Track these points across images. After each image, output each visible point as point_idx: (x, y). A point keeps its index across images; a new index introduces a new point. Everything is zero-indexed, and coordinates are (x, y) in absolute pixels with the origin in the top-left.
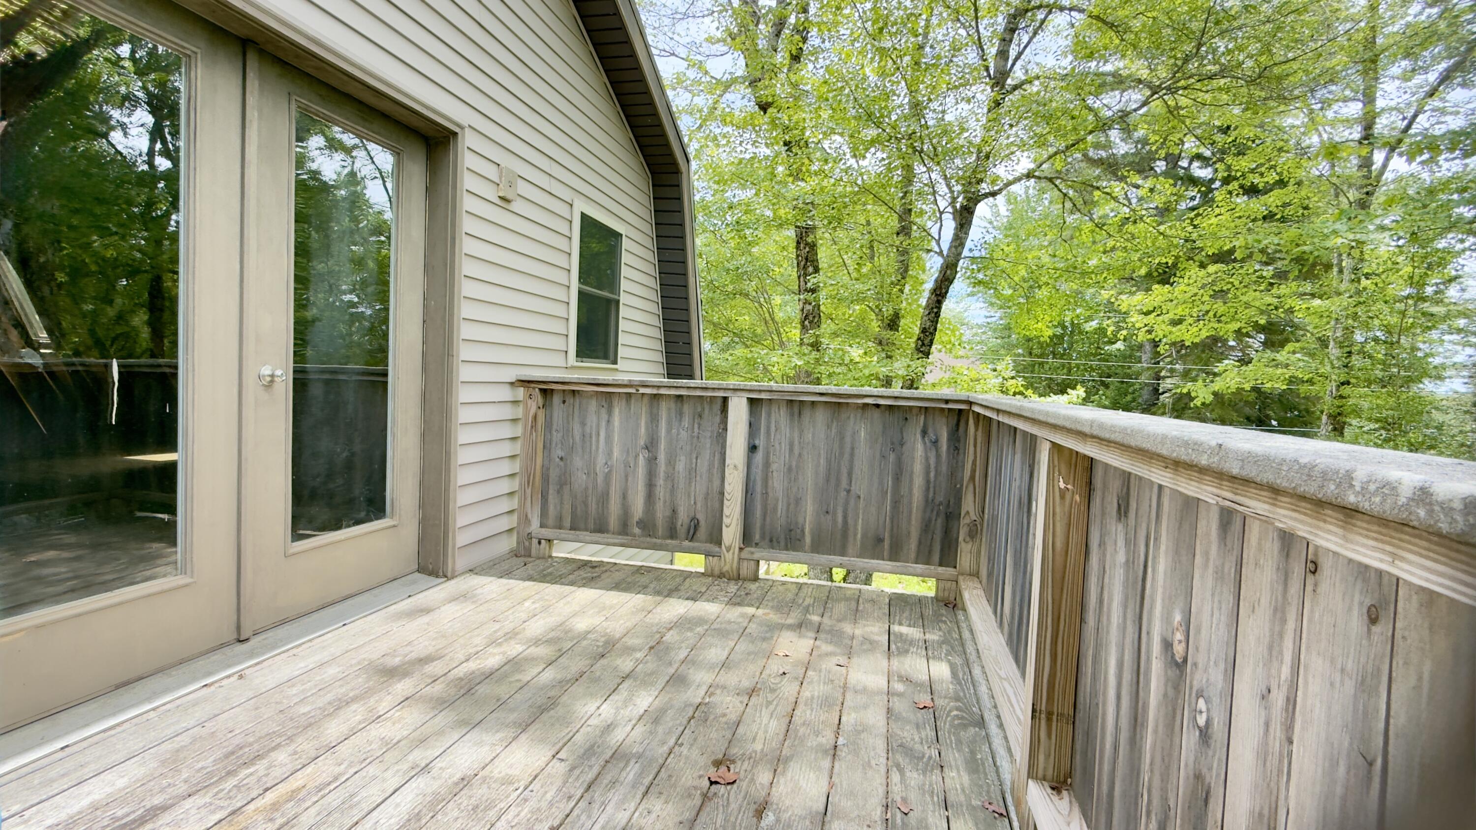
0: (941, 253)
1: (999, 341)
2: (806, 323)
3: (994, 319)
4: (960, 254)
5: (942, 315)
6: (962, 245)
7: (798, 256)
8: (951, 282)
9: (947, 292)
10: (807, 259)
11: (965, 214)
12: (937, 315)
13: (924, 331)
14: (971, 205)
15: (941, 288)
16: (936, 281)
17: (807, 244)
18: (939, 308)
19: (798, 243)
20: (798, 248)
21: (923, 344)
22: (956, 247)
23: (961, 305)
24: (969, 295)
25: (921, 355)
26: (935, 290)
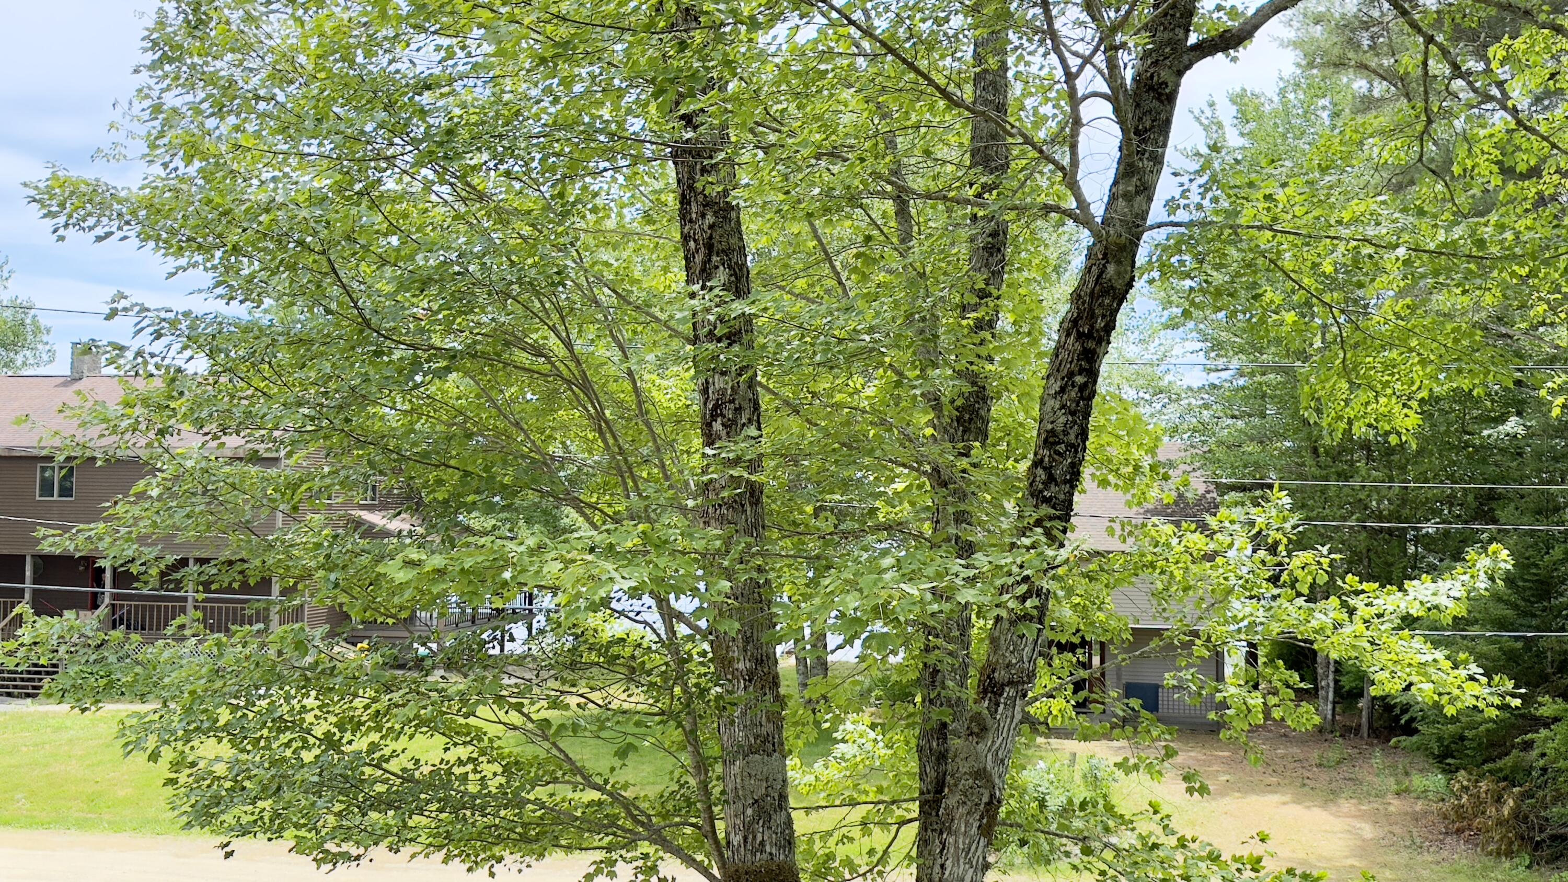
0: (1082, 217)
1: (1240, 424)
2: (717, 426)
3: (1225, 375)
4: (1144, 215)
5: (1102, 386)
6: (1146, 191)
7: (685, 238)
8: (1121, 298)
9: (1110, 327)
10: (710, 247)
11: (1151, 103)
12: (1087, 393)
13: (1050, 439)
14: (1165, 75)
15: (1092, 316)
16: (1076, 296)
17: (708, 203)
18: (1093, 374)
19: (684, 201)
20: (684, 215)
21: (1051, 479)
22: (1128, 197)
23: (1152, 347)
24: (1167, 327)
25: (1046, 510)
26: (1075, 322)
